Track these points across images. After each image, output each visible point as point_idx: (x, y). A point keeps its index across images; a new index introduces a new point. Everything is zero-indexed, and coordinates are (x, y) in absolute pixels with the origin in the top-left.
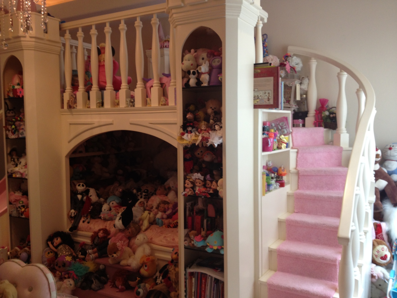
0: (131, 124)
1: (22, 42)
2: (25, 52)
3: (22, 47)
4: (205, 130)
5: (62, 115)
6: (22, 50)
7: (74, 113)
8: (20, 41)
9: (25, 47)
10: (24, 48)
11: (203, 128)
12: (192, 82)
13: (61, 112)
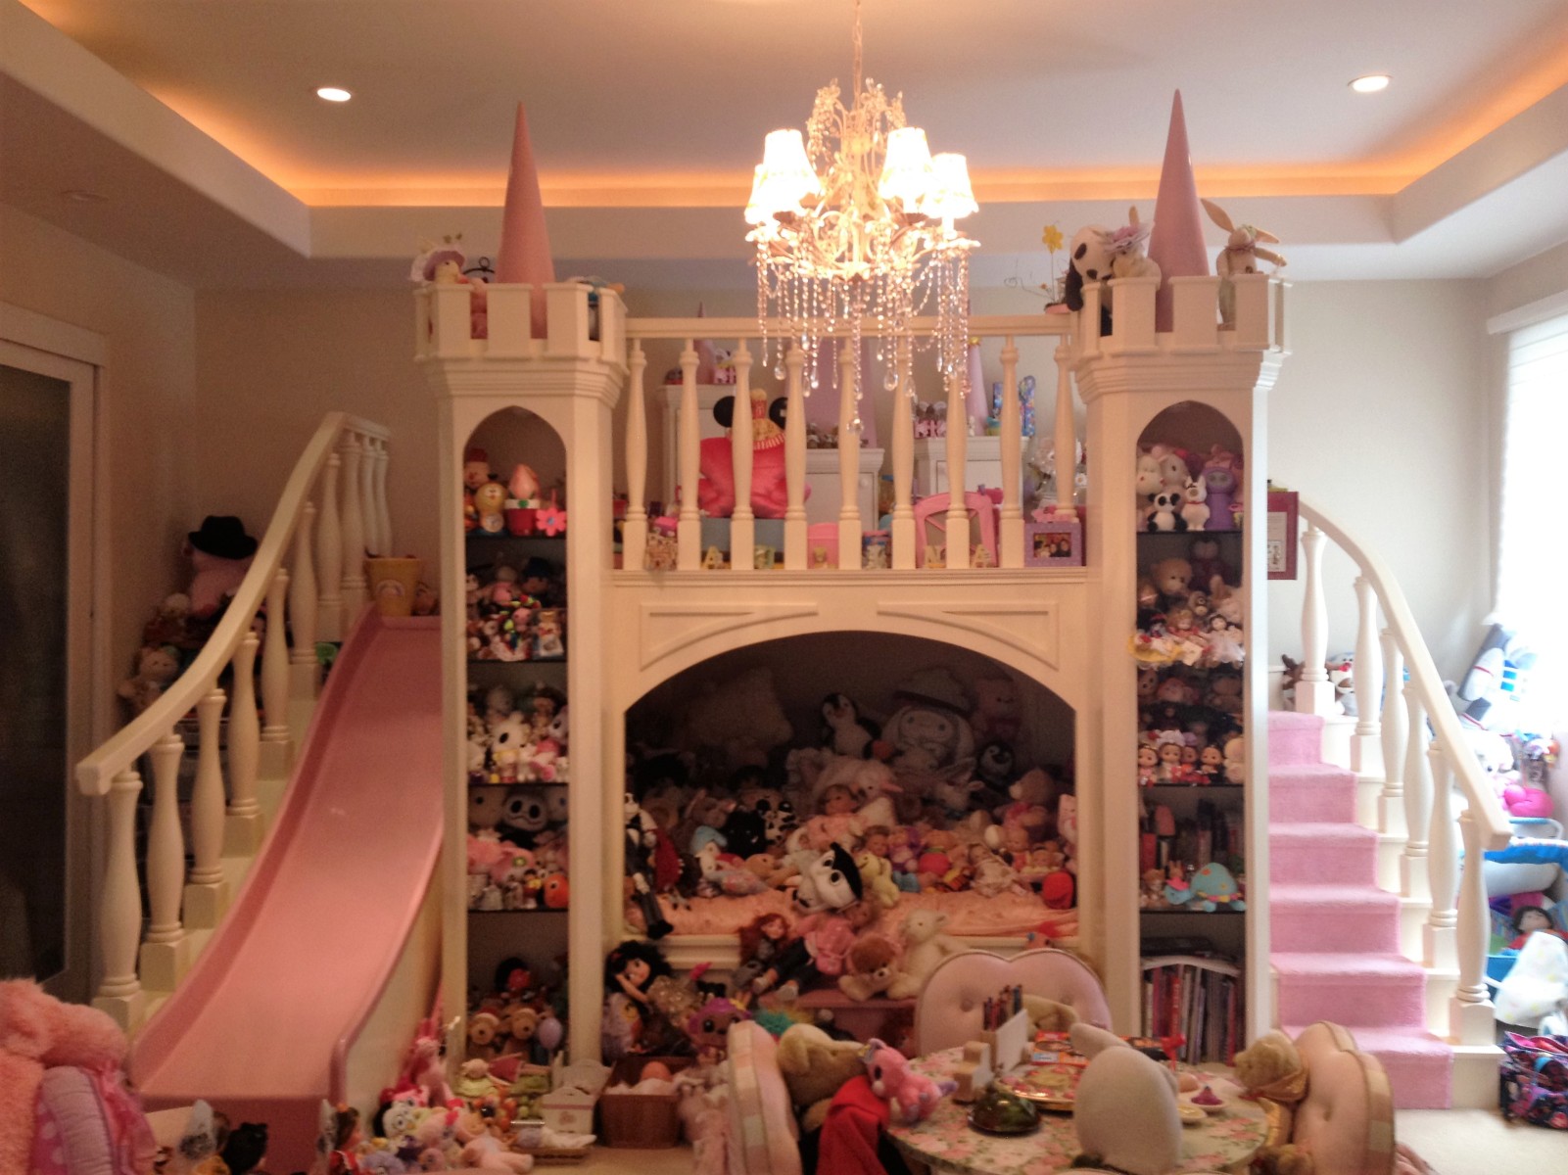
0: (880, 613)
1: (579, 376)
2: (578, 402)
3: (574, 389)
4: (1188, 630)
5: (618, 586)
6: (572, 395)
7: (667, 583)
8: (574, 371)
9: (581, 389)
10: (577, 392)
11: (1184, 624)
12: (1164, 520)
13: (615, 580)
